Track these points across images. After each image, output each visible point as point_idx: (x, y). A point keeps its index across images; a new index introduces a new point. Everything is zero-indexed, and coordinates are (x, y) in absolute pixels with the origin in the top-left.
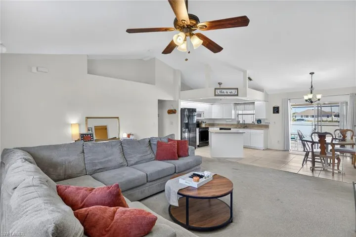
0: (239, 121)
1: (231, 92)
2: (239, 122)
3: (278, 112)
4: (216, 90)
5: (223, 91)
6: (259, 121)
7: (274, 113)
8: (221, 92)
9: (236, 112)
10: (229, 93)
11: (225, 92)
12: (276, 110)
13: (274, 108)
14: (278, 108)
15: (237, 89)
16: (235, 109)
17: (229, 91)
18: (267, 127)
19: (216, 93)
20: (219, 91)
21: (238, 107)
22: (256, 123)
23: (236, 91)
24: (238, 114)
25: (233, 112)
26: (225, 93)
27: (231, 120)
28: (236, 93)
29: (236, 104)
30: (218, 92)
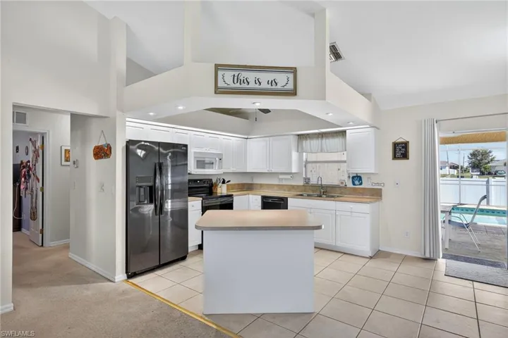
0: (309, 179)
1: (274, 82)
2: (307, 180)
3: (405, 156)
4: (220, 73)
5: (244, 75)
6: (357, 178)
7: (395, 157)
8: (236, 79)
9: (300, 157)
10: (264, 85)
11: (251, 80)
12: (401, 151)
13: (395, 145)
14: (405, 145)
15: (294, 71)
16: (300, 150)
17: (265, 77)
18: (376, 194)
19: (221, 84)
20: (228, 76)
21: (307, 144)
22: (350, 185)
23: (291, 76)
24: (307, 162)
25: (295, 155)
26: (252, 85)
27: (289, 177)
28: (290, 86)
29: (301, 137)
30: (227, 78)
